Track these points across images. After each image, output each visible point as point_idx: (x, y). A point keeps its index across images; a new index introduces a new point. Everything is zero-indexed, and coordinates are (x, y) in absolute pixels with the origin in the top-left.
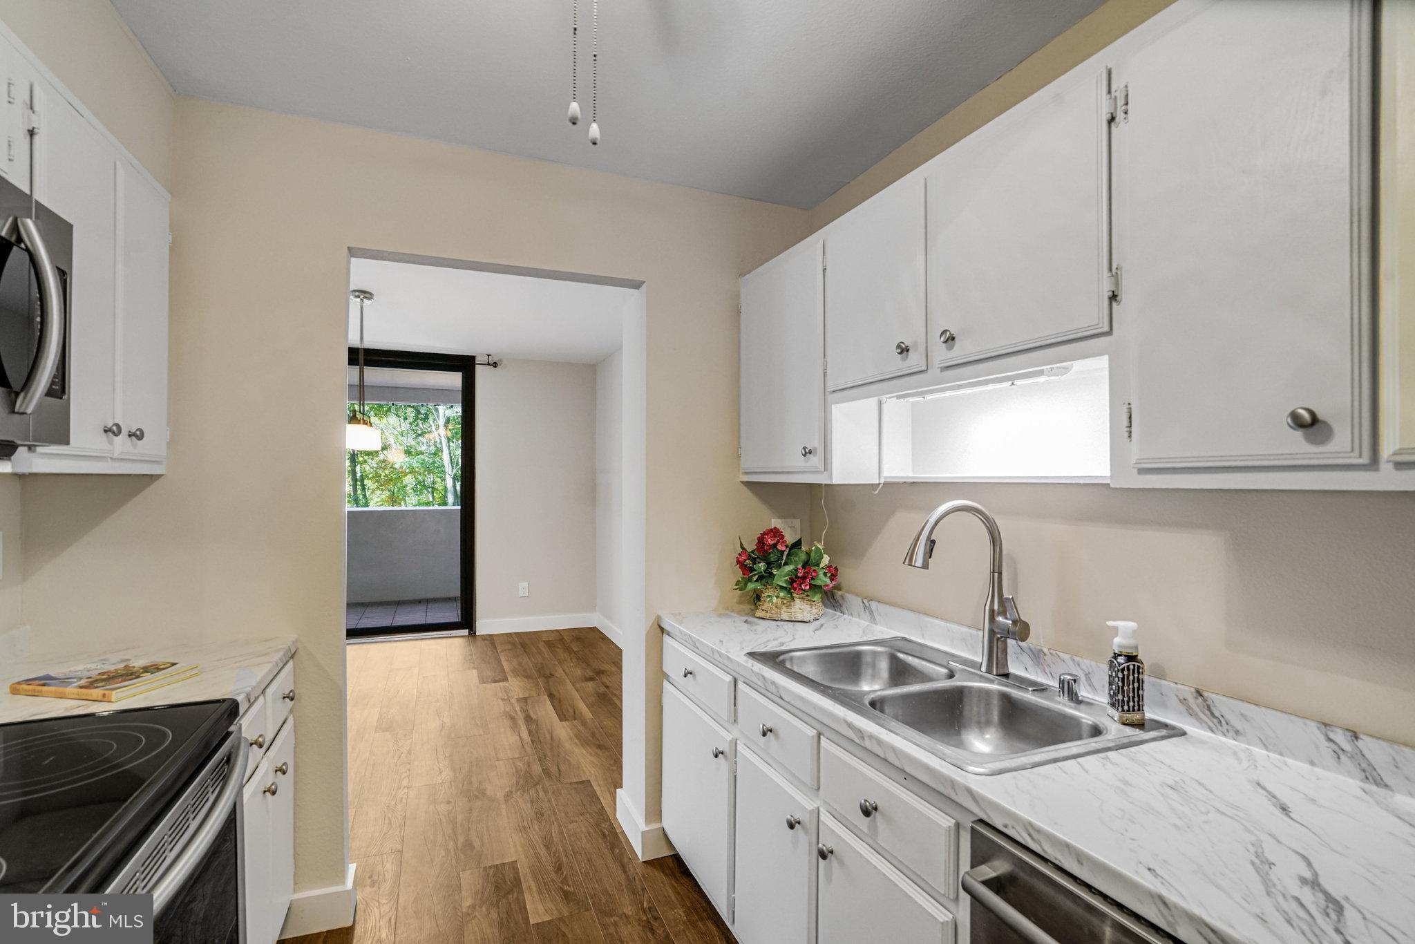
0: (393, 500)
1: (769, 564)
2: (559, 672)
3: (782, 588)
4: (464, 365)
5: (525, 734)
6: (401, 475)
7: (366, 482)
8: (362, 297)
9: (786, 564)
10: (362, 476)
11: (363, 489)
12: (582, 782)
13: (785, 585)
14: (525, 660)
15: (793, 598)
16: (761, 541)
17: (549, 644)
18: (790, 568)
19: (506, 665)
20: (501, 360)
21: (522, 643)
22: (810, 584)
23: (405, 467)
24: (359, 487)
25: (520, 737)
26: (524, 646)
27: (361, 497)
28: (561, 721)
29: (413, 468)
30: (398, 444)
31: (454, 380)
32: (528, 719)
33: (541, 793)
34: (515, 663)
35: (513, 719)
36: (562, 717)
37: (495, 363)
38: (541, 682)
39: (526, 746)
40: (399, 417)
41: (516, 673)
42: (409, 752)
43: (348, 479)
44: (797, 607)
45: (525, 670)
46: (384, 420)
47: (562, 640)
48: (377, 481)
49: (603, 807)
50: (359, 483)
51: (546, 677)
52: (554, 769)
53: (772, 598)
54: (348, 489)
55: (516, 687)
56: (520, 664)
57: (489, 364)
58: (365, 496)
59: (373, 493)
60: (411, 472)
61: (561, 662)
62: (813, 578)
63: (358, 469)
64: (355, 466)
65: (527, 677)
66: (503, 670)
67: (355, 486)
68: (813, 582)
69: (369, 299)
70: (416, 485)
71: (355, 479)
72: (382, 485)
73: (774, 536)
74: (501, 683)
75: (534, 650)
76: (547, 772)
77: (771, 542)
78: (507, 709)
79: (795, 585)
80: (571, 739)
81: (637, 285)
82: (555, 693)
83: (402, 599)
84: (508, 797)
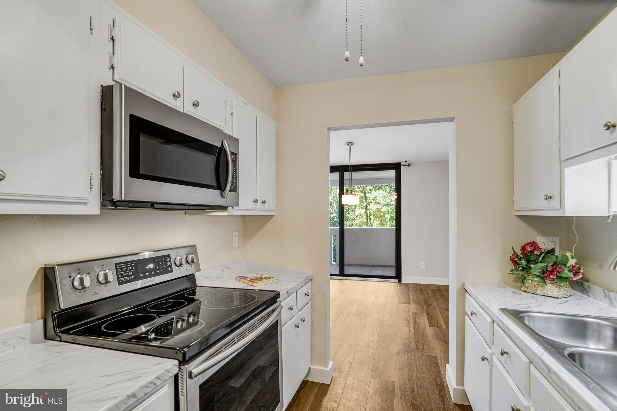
0: (381, 224)
1: (529, 261)
2: (434, 304)
3: (537, 276)
4: (396, 167)
5: (412, 329)
6: (384, 214)
7: (371, 217)
8: (350, 145)
9: (541, 262)
10: (370, 215)
11: (370, 220)
12: (433, 356)
13: (538, 274)
14: (420, 297)
15: (545, 283)
16: (523, 249)
17: (433, 291)
18: (544, 265)
19: (411, 297)
20: (411, 163)
21: (421, 288)
22: (557, 276)
23: (385, 211)
24: (368, 219)
25: (409, 329)
26: (421, 290)
27: (369, 223)
28: (430, 326)
29: (389, 211)
30: (384, 202)
31: (392, 174)
32: (415, 322)
33: (413, 357)
34: (415, 297)
35: (408, 321)
36: (431, 325)
37: (409, 165)
38: (425, 307)
39: (411, 334)
40: (383, 190)
41: (414, 301)
42: (364, 326)
43: (364, 216)
44: (549, 288)
45: (419, 301)
46: (378, 192)
47: (440, 290)
48: (375, 217)
49: (440, 371)
50: (368, 217)
51: (428, 306)
52: (421, 347)
53: (532, 281)
54: (365, 220)
55: (413, 307)
56: (417, 298)
57: (406, 165)
58: (371, 223)
59: (374, 222)
60: (388, 213)
61: (436, 300)
62: (559, 272)
63: (368, 212)
64: (367, 211)
65: (419, 304)
66: (409, 299)
67: (367, 219)
68: (559, 275)
69: (353, 145)
70: (391, 218)
71: (367, 216)
72: (377, 217)
73: (532, 246)
74: (407, 305)
75: (425, 292)
76: (417, 348)
77: (529, 249)
78: (407, 316)
79: (546, 275)
80: (432, 335)
81: (452, 120)
82: (431, 314)
83: (375, 264)
84: (398, 353)
